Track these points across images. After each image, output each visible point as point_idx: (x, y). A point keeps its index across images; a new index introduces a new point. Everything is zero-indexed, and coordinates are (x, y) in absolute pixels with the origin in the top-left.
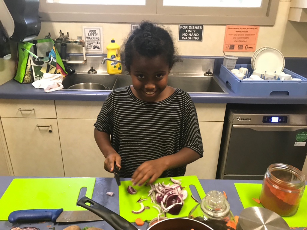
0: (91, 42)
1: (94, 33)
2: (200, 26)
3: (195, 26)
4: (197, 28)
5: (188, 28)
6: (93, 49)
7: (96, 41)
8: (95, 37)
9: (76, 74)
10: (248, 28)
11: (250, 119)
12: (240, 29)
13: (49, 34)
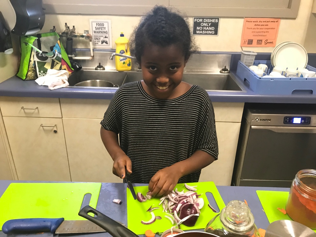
0: (99, 36)
1: (102, 26)
2: (216, 19)
3: (210, 19)
4: (212, 21)
5: (203, 21)
6: (101, 44)
7: (104, 35)
8: (103, 31)
9: (83, 71)
10: (268, 21)
11: (270, 120)
12: (260, 22)
13: (54, 27)
